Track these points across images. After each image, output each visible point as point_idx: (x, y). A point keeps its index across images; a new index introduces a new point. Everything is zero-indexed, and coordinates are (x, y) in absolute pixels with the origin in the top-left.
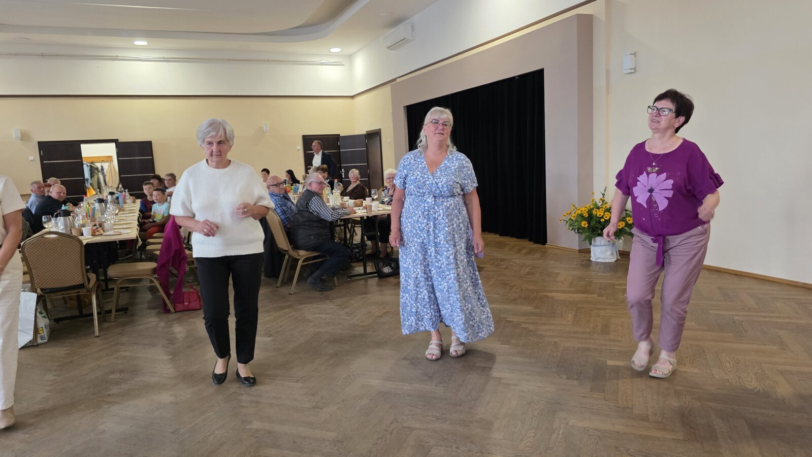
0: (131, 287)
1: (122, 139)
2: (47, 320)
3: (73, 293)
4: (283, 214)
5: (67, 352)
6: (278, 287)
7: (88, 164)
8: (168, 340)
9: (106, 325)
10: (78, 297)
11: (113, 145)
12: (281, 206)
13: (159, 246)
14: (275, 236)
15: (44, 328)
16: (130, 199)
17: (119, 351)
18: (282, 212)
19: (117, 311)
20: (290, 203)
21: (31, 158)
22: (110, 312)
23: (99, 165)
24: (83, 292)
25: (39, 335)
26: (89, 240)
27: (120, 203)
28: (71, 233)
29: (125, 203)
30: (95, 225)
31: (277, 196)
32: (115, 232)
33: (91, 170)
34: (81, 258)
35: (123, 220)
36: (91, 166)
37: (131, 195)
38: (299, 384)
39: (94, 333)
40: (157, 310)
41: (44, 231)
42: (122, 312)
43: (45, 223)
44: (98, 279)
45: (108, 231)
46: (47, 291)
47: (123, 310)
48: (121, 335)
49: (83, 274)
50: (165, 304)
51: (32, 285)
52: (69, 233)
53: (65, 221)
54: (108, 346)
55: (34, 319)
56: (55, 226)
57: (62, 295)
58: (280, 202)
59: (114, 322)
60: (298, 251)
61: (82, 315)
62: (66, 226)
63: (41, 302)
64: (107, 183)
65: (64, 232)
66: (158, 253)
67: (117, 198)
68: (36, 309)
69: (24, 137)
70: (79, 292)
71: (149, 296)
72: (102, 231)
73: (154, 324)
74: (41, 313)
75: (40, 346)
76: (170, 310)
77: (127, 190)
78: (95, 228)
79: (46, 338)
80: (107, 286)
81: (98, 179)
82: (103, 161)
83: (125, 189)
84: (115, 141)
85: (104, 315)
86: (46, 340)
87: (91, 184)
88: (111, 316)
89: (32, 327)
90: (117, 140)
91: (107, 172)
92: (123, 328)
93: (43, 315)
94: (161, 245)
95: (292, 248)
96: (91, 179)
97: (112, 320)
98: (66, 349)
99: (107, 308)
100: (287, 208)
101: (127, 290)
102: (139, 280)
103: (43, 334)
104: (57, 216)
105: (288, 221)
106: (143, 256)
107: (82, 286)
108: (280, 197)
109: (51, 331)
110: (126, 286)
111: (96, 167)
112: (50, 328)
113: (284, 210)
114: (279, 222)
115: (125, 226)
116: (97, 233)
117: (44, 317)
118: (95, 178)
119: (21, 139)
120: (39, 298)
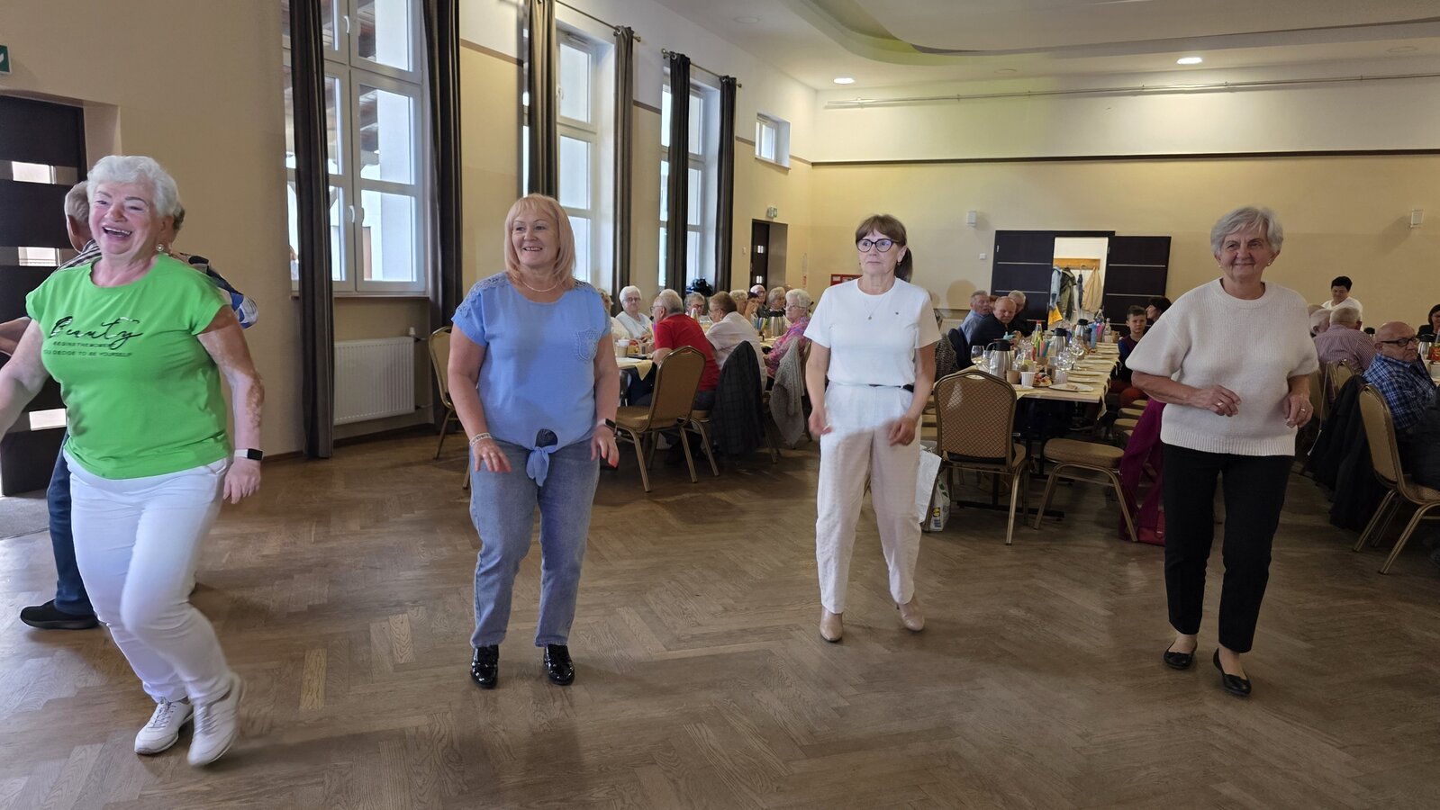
0: (1078, 480)
1: (1120, 232)
2: (948, 500)
3: (990, 469)
4: (1402, 405)
5: (963, 553)
6: (1355, 551)
7: (1061, 271)
8: (1113, 584)
9: (1025, 530)
10: (997, 476)
11: (1106, 240)
12: (1400, 388)
13: (1134, 423)
14: (1372, 447)
15: (941, 509)
16: (1110, 334)
17: (1033, 577)
18: (1399, 399)
19: (1046, 513)
20: (1425, 385)
21: (982, 255)
22: (1035, 511)
23: (1076, 273)
24: (1003, 470)
25: (933, 518)
26: (1028, 393)
27: (1092, 339)
28: (1006, 377)
29: (1101, 340)
30: (1043, 371)
31: (1397, 364)
32: (1068, 386)
33: (1062, 280)
34: (1009, 418)
35: (1088, 368)
36: (1064, 274)
37: (1113, 328)
38: (1345, 754)
39: (1005, 537)
40: (1109, 530)
41: (972, 367)
42: (1052, 518)
43: (974, 356)
44: (1028, 455)
45: (1058, 383)
46: (956, 457)
47: (1056, 515)
48: (1042, 552)
49: (1007, 444)
50: (1123, 524)
51: (938, 445)
52: (1003, 377)
53: (1001, 356)
54: (1019, 563)
55: (931, 493)
56: (986, 362)
57: (977, 468)
58: (1400, 380)
59: (1039, 529)
60: (1420, 488)
61: (995, 506)
62: (1000, 365)
63: (946, 470)
64: (1083, 303)
65: (995, 374)
66: (1130, 433)
67: (1090, 330)
68: (937, 480)
69: (979, 223)
70: (998, 470)
71: (1101, 502)
72: (1049, 382)
73: (1099, 550)
74: (942, 487)
75: (932, 534)
76: (1130, 535)
77: (1108, 320)
78: (1041, 374)
79: (942, 524)
80: (1041, 470)
81: (1071, 296)
82: (1084, 267)
83: (1106, 318)
84: (1109, 234)
85: (1025, 514)
86: (941, 529)
87: (1058, 303)
88: (1035, 518)
89: (927, 504)
90: (1114, 232)
91: (1086, 286)
92: (1048, 543)
93: (944, 491)
94: (1137, 421)
95: (1407, 480)
96: (1060, 295)
97: (1037, 526)
98: (964, 549)
99: (1032, 505)
100: (1417, 392)
101: (1070, 485)
102: (1093, 474)
103: (938, 518)
104: (990, 349)
105: (1410, 420)
106: (1110, 435)
107: (1002, 461)
108: (1403, 367)
109: (950, 518)
110: (1069, 477)
111: (1071, 276)
112: (950, 513)
113: (1405, 397)
114: (1387, 420)
115: (1087, 380)
116: (1042, 384)
117: (945, 494)
118: (1067, 295)
119: (974, 227)
120: (944, 465)
